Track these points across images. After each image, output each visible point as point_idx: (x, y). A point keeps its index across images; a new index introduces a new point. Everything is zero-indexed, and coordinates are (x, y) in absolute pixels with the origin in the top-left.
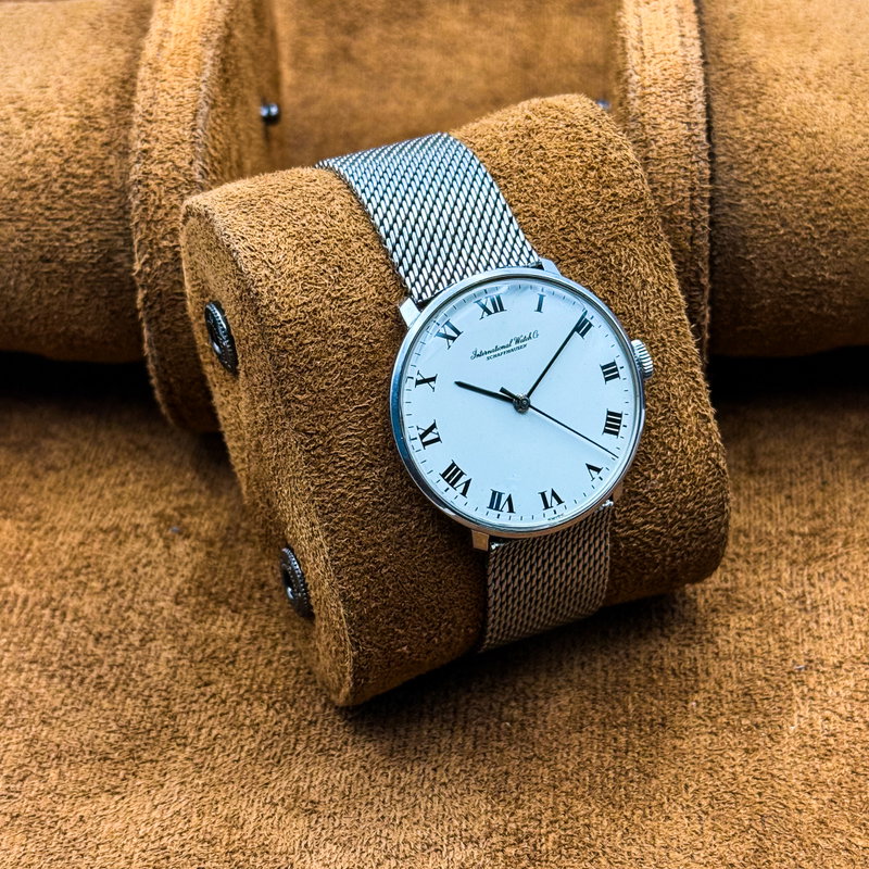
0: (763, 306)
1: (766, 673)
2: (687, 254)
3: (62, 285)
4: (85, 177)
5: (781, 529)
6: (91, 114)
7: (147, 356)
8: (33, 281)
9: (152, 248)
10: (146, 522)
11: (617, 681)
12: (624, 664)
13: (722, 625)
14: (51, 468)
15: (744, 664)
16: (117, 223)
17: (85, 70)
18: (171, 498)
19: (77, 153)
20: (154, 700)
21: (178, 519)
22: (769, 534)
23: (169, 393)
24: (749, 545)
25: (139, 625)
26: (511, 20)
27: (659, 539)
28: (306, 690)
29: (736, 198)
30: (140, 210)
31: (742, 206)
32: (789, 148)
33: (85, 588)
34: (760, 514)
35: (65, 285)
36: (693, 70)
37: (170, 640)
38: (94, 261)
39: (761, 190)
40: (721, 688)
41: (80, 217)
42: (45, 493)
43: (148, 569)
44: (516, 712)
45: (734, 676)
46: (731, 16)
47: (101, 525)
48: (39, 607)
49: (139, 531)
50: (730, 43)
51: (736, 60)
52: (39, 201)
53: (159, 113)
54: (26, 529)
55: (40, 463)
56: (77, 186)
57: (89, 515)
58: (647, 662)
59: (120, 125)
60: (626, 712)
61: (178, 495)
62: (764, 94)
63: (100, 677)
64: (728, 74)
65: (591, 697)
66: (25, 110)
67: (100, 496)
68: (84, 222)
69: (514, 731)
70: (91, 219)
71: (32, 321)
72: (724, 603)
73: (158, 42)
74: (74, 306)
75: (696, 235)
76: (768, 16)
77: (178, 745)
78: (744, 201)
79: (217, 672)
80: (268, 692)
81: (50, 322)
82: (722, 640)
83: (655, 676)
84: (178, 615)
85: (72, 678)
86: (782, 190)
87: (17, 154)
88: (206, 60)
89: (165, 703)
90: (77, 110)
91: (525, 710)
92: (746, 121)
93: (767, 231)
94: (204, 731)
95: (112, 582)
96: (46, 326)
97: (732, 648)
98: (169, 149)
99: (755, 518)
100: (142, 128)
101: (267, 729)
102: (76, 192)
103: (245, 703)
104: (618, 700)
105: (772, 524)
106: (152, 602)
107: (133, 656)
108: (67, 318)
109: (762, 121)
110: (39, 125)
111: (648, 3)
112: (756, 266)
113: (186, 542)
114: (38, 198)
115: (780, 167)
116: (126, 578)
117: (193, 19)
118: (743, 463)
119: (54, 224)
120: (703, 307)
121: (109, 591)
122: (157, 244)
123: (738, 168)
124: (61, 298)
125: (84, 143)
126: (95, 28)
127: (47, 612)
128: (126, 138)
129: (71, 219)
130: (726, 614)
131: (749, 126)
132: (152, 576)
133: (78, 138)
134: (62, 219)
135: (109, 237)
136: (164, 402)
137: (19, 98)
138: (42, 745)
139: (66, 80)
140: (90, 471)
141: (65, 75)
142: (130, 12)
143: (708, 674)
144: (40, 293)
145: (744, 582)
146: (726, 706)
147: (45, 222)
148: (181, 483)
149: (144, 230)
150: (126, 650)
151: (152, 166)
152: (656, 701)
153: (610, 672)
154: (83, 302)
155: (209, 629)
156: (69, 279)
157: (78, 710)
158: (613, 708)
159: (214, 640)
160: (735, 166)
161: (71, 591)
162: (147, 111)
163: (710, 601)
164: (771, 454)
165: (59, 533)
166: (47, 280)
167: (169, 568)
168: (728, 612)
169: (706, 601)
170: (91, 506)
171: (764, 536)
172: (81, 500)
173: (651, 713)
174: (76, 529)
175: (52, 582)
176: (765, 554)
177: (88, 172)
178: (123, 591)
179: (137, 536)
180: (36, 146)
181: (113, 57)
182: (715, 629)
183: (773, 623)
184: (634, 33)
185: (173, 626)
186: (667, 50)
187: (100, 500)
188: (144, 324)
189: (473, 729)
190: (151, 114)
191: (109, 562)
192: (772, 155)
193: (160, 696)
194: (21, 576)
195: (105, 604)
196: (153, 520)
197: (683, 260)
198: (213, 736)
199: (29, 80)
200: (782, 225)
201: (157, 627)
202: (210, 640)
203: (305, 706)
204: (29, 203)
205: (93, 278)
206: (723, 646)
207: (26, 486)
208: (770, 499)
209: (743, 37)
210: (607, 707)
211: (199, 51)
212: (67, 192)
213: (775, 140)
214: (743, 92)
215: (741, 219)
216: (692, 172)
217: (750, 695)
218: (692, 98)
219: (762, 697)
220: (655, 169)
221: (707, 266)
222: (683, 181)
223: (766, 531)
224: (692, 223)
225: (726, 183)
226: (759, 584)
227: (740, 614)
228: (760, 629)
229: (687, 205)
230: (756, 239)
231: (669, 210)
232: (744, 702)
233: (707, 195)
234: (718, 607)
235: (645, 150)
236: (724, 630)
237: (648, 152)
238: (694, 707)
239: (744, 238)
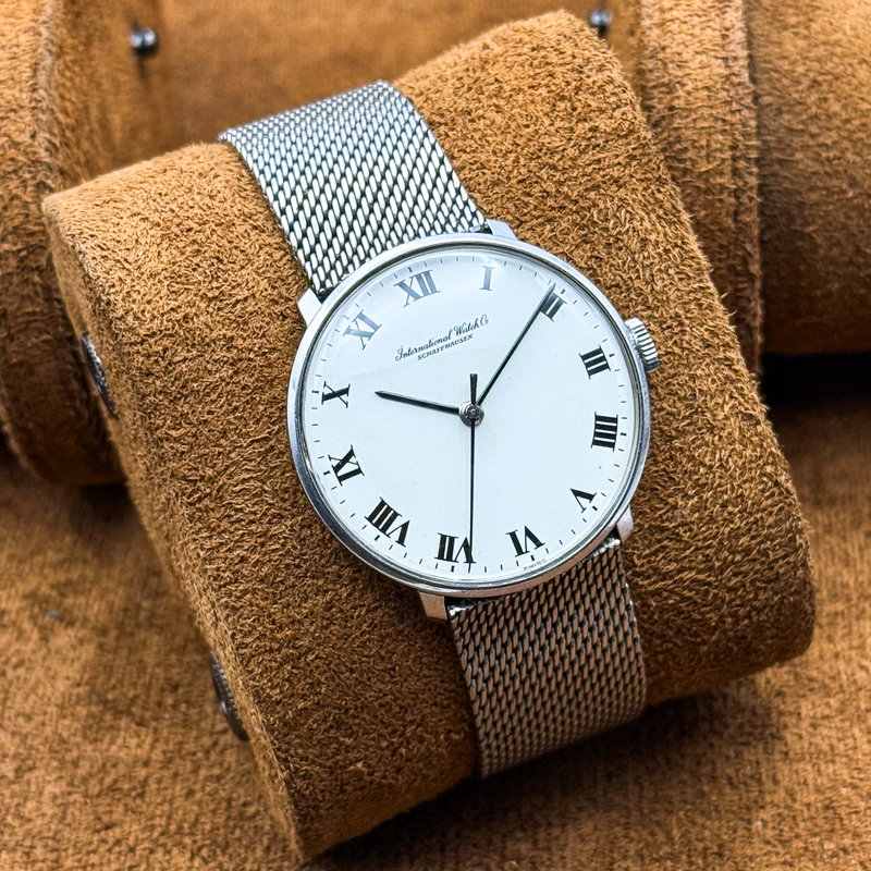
0: (830, 292)
1: (852, 778)
2: (731, 235)
5: (860, 579)
10: (14, 606)
11: (656, 797)
12: (664, 773)
13: (791, 714)
15: (823, 767)
21: (58, 599)
22: (845, 586)
27: (707, 592)
28: (242, 828)
29: (788, 152)
31: (797, 162)
32: (855, 82)
34: (833, 559)
39: (821, 140)
40: (794, 800)
44: (524, 847)
45: (810, 782)
58: (694, 769)
60: (670, 839)
61: (56, 566)
62: (818, 8)
65: (623, 820)
72: (792, 683)
75: (742, 209)
78: (799, 156)
79: (121, 809)
82: (792, 733)
83: (706, 788)
86: (849, 139)
91: (535, 842)
92: (796, 46)
93: (830, 193)
97: (806, 745)
99: (826, 565)
104: (658, 822)
105: (849, 572)
112: (819, 241)
113: (70, 632)
115: (845, 107)
120: (753, 304)
123: (788, 112)
130: (796, 699)
131: (801, 54)
143: (776, 782)
146: (802, 825)
152: (709, 823)
155: (107, 750)
158: (653, 834)
160: (784, 109)
163: (773, 681)
164: (842, 477)
168: (798, 695)
169: (768, 682)
171: (839, 590)
173: (702, 840)
176: (843, 613)
182: (782, 719)
183: (858, 708)
192: (834, 92)
197: (725, 243)
200: (851, 186)
206: (793, 742)
208: (844, 539)
210: (645, 833)
213: (836, 71)
215: (796, 179)
216: (732, 125)
217: (833, 808)
218: (727, 24)
219: (848, 810)
220: (684, 121)
221: (757, 249)
222: (720, 137)
223: (842, 583)
224: (736, 193)
225: (774, 131)
226: (837, 656)
227: (813, 697)
228: (841, 717)
229: (727, 168)
230: (817, 205)
231: (704, 176)
232: (825, 818)
233: (754, 155)
234: (784, 689)
235: (669, 97)
236: (794, 721)
237: (673, 100)
238: (760, 829)
239: (801, 205)
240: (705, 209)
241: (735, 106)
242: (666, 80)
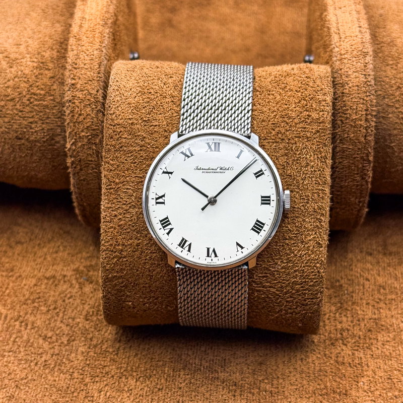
0: (398, 170)
1: (399, 367)
2: (363, 144)
3: (26, 151)
4: (41, 95)
6: (44, 61)
7: (72, 192)
8: (11, 149)
9: (76, 136)
10: (69, 274)
11: (320, 369)
12: (324, 360)
13: (374, 339)
14: (19, 243)
15: (387, 361)
16: (57, 120)
17: (40, 36)
18: (82, 261)
19: (37, 81)
20: (76, 375)
21: (86, 272)
22: (396, 288)
23: (83, 210)
24: (386, 294)
25: (67, 331)
26: (255, 8)
29: (387, 114)
30: (70, 116)
31: (390, 118)
33: (38, 310)
34: (391, 277)
35: (29, 152)
36: (367, 46)
37: (83, 341)
38: (45, 140)
39: (400, 110)
40: (375, 375)
41: (38, 116)
42: (16, 256)
43: (71, 300)
44: (268, 386)
45: (382, 367)
46: (381, 15)
47: (45, 275)
48: (13, 321)
49: (66, 278)
50: (382, 30)
51: (385, 39)
52: (16, 107)
53: (81, 63)
54: (6, 276)
55: (13, 239)
56: (36, 100)
57: (39, 269)
58: (336, 359)
59: (59, 67)
60: (326, 387)
61: (86, 259)
63: (45, 361)
64: (382, 47)
66: (9, 57)
67: (45, 259)
68: (40, 119)
69: (267, 397)
70: (43, 117)
71: (10, 169)
72: (375, 327)
73: (79, 24)
74: (33, 162)
75: (368, 134)
76: (400, 16)
77: (89, 401)
78: (390, 115)
80: (136, 371)
81: (19, 170)
82: (374, 347)
83: (340, 368)
84: (87, 327)
85: (31, 362)
87: (4, 82)
88: (105, 35)
89: (82, 377)
90: (37, 58)
91: (273, 385)
92: (392, 73)
94: (102, 393)
95: (52, 307)
96: (17, 172)
97: (380, 352)
98: (86, 83)
99: (388, 279)
100: (71, 72)
101: (136, 392)
102: (36, 103)
103: (124, 377)
104: (321, 380)
105: (397, 283)
106: (73, 319)
107: (64, 349)
108: (29, 168)
109: (400, 73)
110: (16, 66)
111: (340, 8)
112: (396, 149)
113: (91, 286)
114: (15, 105)
116: (59, 305)
117: (98, 11)
118: (380, 249)
119: (24, 120)
120: (369, 172)
121: (50, 312)
122: (79, 134)
123: (387, 98)
124: (26, 158)
125: (40, 76)
126: (45, 12)
127: (17, 323)
128: (62, 74)
129: (33, 117)
130: (376, 333)
132: (73, 304)
133: (37, 73)
134: (28, 117)
135: (53, 127)
136: (80, 214)
137: (5, 50)
138: (16, 400)
139: (30, 41)
140: (39, 244)
141: (30, 38)
142: (63, 4)
143: (368, 366)
144: (15, 155)
145: (384, 315)
146: (379, 385)
147: (19, 118)
148: (88, 253)
149: (72, 127)
150: (60, 346)
151: (77, 93)
152: (341, 382)
153: (317, 364)
154: (38, 160)
156: (31, 148)
157: (34, 380)
158: (319, 385)
159: (107, 341)
160: (386, 97)
161: (30, 312)
162: (74, 63)
163: (367, 325)
164: (394, 244)
165: (23, 279)
166: (19, 149)
167: (82, 300)
168: (377, 332)
169: (365, 325)
170: (40, 264)
171: (393, 290)
172: (35, 260)
173: (339, 388)
174: (32, 277)
175: (20, 307)
176: (394, 299)
177: (42, 92)
178: (58, 312)
179: (65, 282)
180: (14, 78)
181: (55, 29)
182: (370, 341)
184: (335, 25)
185: (85, 332)
186: (353, 35)
187: (44, 261)
188: (71, 175)
189: (245, 395)
190: (76, 64)
191: (50, 296)
193: (78, 372)
194: (4, 302)
195: (48, 319)
196: (73, 273)
197: (360, 147)
198: (108, 396)
199: (10, 41)
201: (76, 333)
202: (104, 341)
203: (156, 380)
204: (10, 108)
205: (44, 148)
206: (375, 351)
207: (5, 252)
208: (395, 269)
209: (388, 27)
210: (316, 384)
211: (101, 29)
212: (31, 103)
214: (389, 57)
215: (388, 125)
216: (366, 101)
217: (391, 379)
218: (367, 62)
219: (397, 380)
220: (348, 98)
221: (373, 151)
222: (362, 106)
223: (394, 287)
224: (366, 128)
225: (381, 105)
226: (392, 316)
227: (383, 333)
228: (394, 342)
229: (363, 118)
230: (396, 135)
231: (354, 121)
232: (388, 383)
233: (374, 114)
234: (371, 329)
235: (342, 88)
236: (375, 342)
237: (343, 90)
238: (362, 386)
239: (390, 135)
240: (353, 134)
241: (368, 94)
242: (341, 82)
